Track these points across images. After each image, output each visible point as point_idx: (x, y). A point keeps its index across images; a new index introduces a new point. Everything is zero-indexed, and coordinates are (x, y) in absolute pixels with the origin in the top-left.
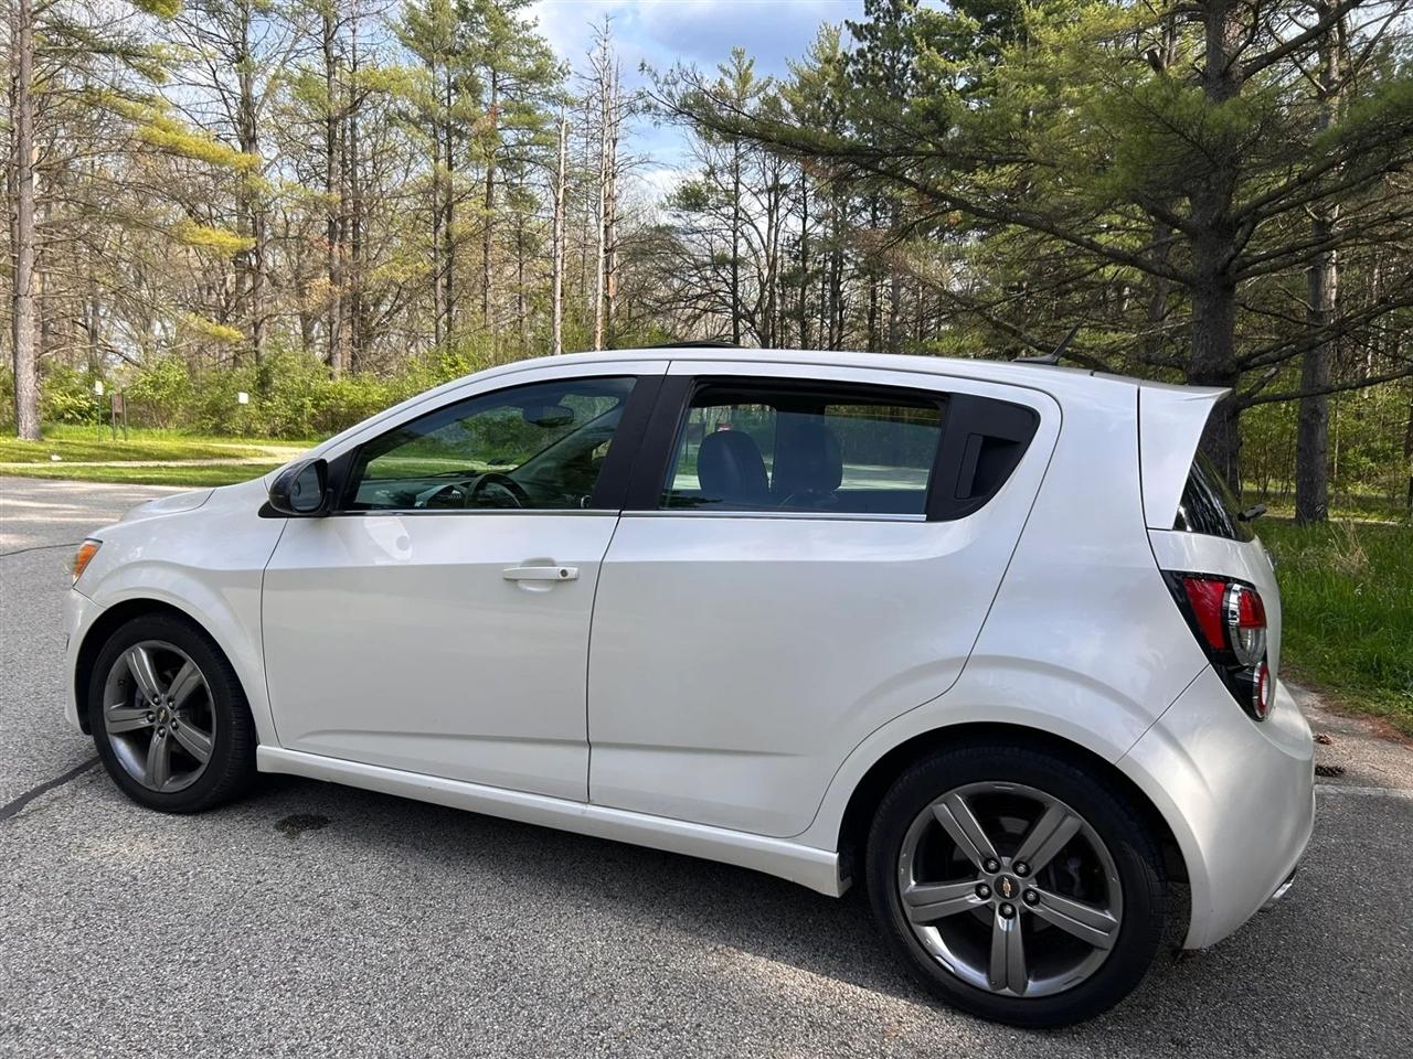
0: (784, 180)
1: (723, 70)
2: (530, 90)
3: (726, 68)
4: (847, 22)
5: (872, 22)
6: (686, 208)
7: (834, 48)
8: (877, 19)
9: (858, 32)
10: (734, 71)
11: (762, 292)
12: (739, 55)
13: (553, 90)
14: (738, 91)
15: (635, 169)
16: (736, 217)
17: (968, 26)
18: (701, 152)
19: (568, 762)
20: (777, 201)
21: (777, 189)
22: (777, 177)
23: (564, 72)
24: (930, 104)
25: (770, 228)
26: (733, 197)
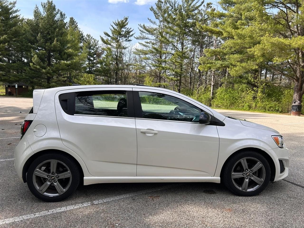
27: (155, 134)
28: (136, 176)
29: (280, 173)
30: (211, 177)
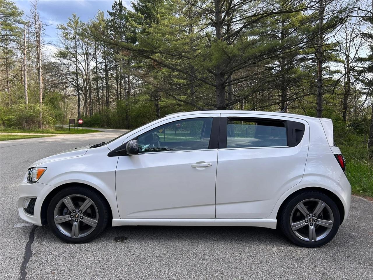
0: (89, 51)
1: (70, 19)
2: (10, 19)
3: (71, 19)
4: (107, 11)
5: (114, 12)
6: (61, 57)
7: (102, 17)
8: (116, 11)
9: (111, 14)
10: (73, 20)
11: (84, 83)
12: (74, 15)
13: (18, 19)
14: (75, 26)
15: (45, 46)
16: (76, 61)
17: (141, 17)
18: (63, 42)
19: (210, 209)
20: (87, 57)
21: (87, 54)
22: (87, 50)
23: (21, 14)
24: (132, 35)
25: (85, 64)
26: (75, 56)
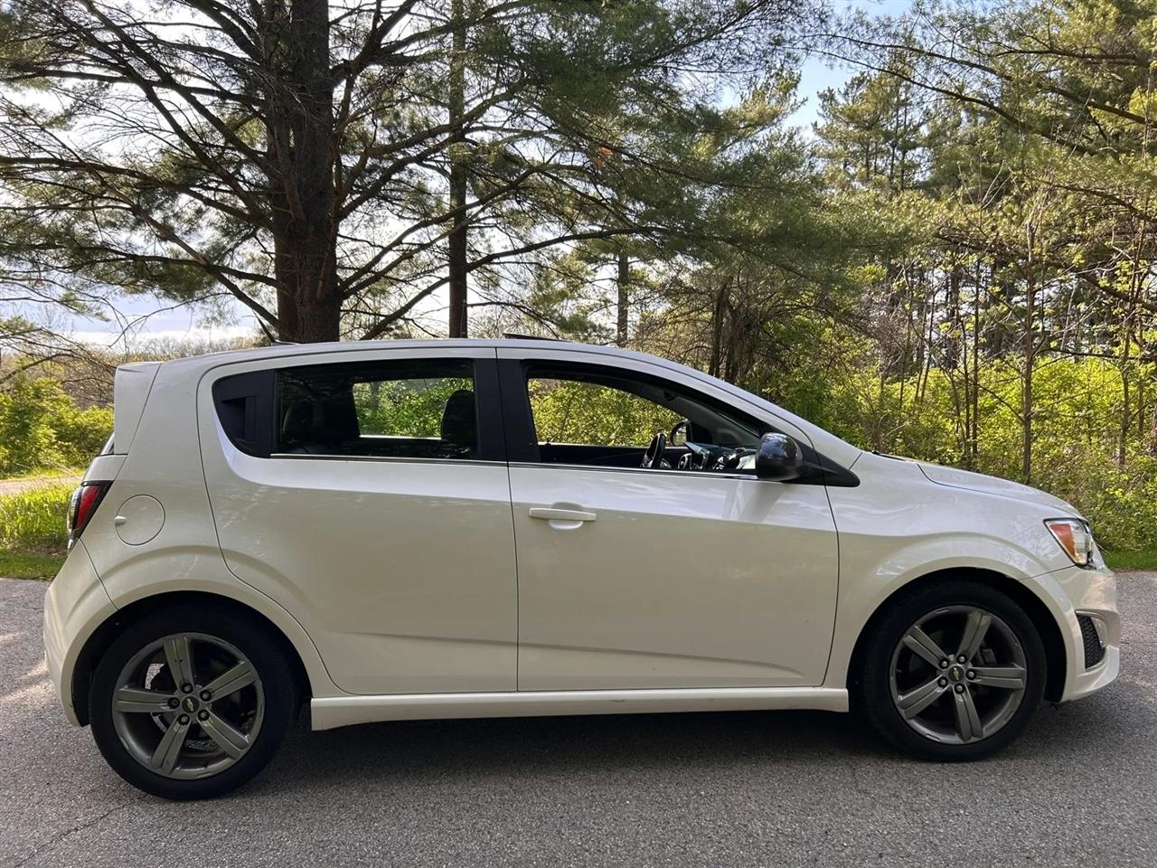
27: (585, 521)
28: (518, 691)
29: (1087, 666)
30: (811, 690)
